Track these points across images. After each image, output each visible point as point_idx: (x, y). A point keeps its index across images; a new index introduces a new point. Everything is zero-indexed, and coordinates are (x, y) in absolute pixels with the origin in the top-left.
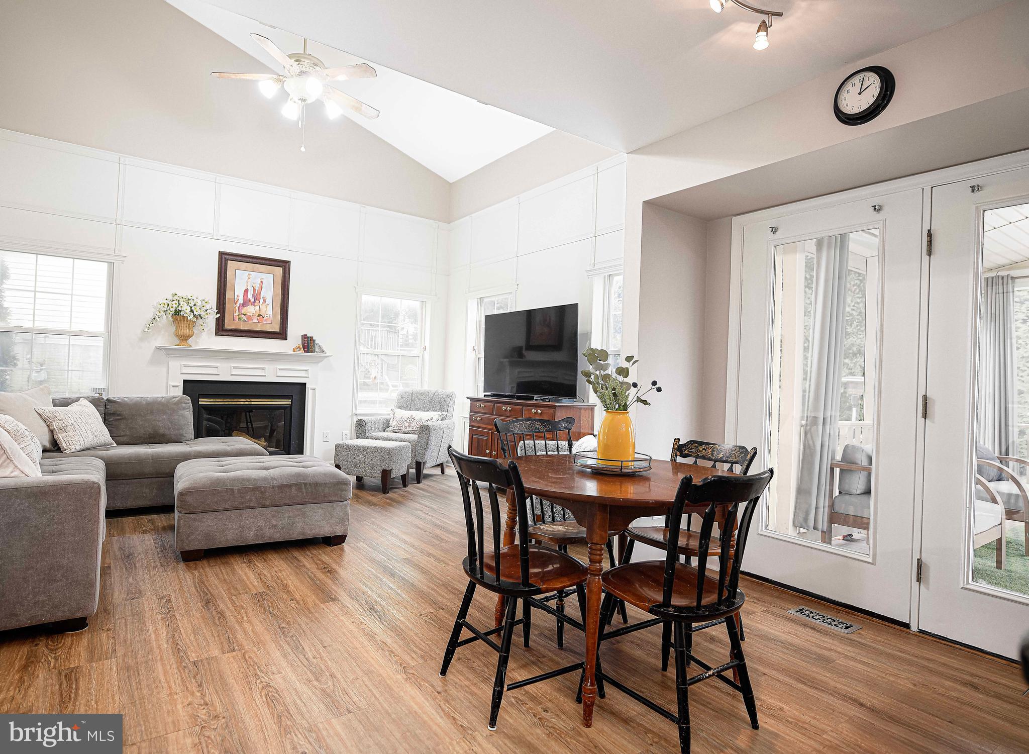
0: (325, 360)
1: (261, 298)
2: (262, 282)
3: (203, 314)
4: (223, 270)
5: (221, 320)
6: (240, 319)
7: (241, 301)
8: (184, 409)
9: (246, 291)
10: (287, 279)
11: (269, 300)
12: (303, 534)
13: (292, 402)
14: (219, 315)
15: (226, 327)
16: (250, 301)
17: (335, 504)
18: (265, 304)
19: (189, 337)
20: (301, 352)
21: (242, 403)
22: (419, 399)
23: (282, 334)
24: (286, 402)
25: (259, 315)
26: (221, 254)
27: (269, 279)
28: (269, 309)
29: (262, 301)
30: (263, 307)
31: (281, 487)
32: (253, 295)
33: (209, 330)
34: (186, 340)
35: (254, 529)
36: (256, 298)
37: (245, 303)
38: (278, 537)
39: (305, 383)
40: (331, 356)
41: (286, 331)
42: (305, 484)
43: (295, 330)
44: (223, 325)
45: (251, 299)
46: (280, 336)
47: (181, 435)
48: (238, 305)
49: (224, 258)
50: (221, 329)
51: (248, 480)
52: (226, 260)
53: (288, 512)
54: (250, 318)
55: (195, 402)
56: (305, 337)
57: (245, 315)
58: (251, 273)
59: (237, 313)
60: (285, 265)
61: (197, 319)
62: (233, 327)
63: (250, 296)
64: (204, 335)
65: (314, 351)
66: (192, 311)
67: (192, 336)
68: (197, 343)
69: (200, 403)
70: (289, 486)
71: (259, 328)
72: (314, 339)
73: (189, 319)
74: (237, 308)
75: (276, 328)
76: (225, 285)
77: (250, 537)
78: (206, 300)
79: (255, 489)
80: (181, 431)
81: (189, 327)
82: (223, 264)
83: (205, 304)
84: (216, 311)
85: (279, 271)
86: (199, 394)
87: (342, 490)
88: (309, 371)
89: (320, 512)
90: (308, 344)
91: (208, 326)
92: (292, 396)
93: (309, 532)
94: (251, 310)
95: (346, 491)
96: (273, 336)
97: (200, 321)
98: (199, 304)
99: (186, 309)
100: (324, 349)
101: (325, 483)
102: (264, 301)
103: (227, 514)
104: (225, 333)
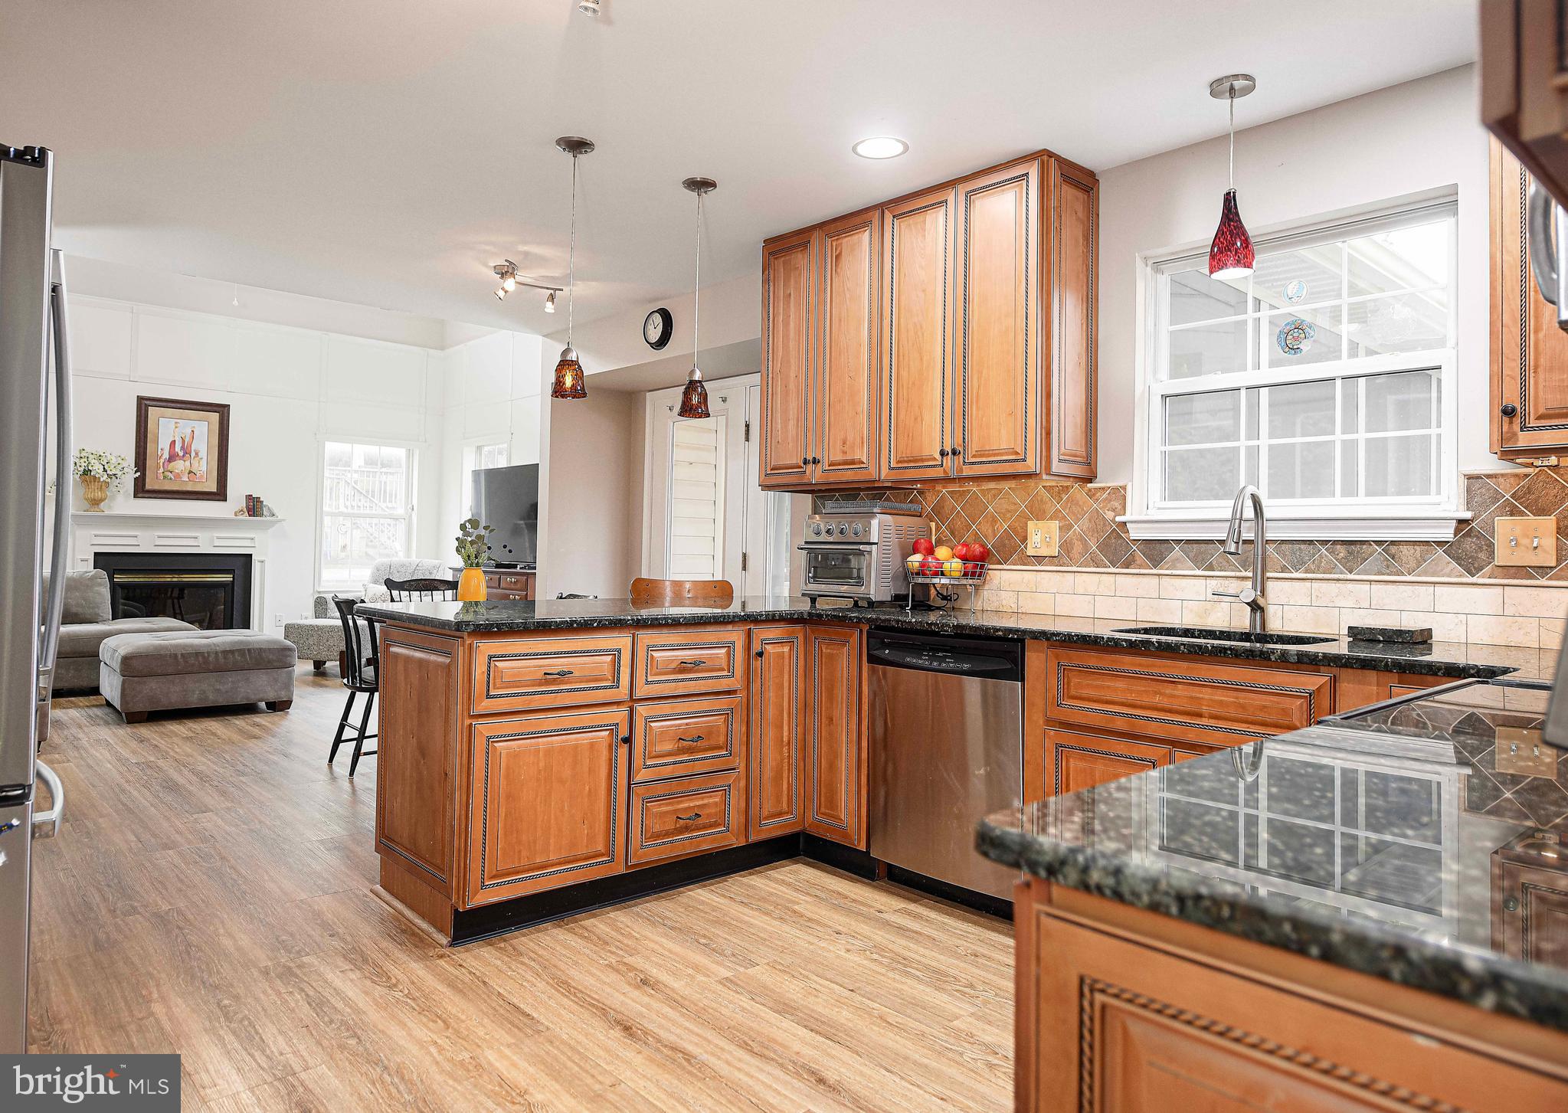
0: (277, 525)
1: (192, 451)
2: (193, 431)
3: (119, 474)
4: (143, 418)
5: (141, 480)
6: (165, 477)
7: (166, 455)
8: (100, 585)
9: (173, 443)
10: (225, 426)
11: (203, 454)
12: (247, 699)
13: (233, 578)
14: (139, 474)
15: (148, 487)
16: (178, 455)
17: (280, 671)
18: (198, 458)
19: (102, 500)
20: (245, 517)
21: (169, 580)
22: (398, 572)
23: (220, 495)
24: (227, 578)
25: (190, 472)
26: (140, 399)
27: (201, 430)
28: (204, 467)
29: (193, 454)
30: (195, 463)
31: (225, 652)
32: (183, 448)
33: (127, 491)
34: (98, 504)
35: (197, 692)
36: (187, 451)
37: (172, 458)
38: (222, 701)
39: (251, 555)
40: (284, 520)
41: (225, 490)
42: (249, 650)
43: (237, 489)
44: (144, 485)
45: (179, 452)
46: (218, 498)
47: (98, 615)
48: (162, 461)
49: (144, 405)
50: (141, 490)
51: (192, 646)
52: (147, 406)
53: (231, 678)
54: (178, 476)
55: (111, 578)
56: (249, 497)
57: (171, 472)
58: (178, 421)
59: (161, 470)
60: (223, 410)
61: (111, 478)
62: (157, 487)
63: (178, 448)
64: (120, 498)
65: (261, 515)
66: (105, 470)
67: (105, 499)
68: (110, 508)
69: (115, 580)
70: (232, 652)
71: (189, 488)
72: (261, 499)
73: (102, 480)
74: (161, 464)
75: (213, 487)
76: (146, 437)
77: (194, 701)
78: (123, 457)
79: (197, 654)
80: (96, 610)
81: (101, 488)
82: (143, 411)
83: (121, 462)
84: (135, 469)
85: (215, 417)
86: (114, 570)
87: (287, 656)
88: (256, 539)
89: (264, 677)
90: (254, 507)
91: (124, 486)
92: (234, 570)
93: (253, 697)
94: (179, 466)
95: (289, 656)
96: (210, 497)
97: (116, 482)
98: (114, 461)
99: (97, 468)
100: (275, 511)
101: (269, 649)
102: (197, 454)
103: (170, 678)
104: (147, 495)
